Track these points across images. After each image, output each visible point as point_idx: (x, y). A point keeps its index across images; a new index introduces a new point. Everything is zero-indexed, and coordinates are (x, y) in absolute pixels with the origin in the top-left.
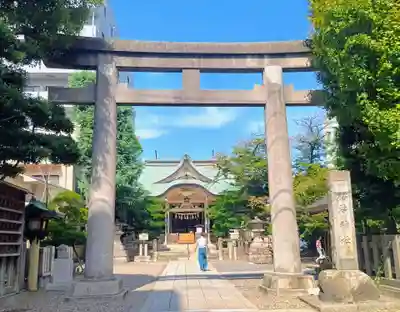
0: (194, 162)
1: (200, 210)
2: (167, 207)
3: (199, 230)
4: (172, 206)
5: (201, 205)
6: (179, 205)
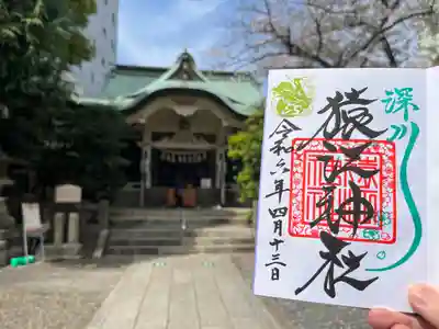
1: (204, 146)
2: (147, 138)
3: (206, 183)
4: (157, 137)
6: (170, 135)
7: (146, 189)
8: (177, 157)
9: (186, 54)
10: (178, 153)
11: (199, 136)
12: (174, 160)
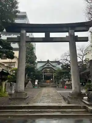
0: (50, 62)
1: (52, 74)
3: (52, 79)
4: (44, 73)
5: (52, 73)
6: (46, 73)
7: (43, 80)
9: (48, 60)
12: (47, 76)
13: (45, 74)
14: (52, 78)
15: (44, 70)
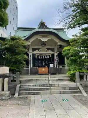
6: (38, 49)
7: (31, 68)
8: (41, 56)
10: (41, 55)
11: (48, 49)
12: (40, 58)
13: (36, 52)
14: (53, 62)
15: (32, 40)
